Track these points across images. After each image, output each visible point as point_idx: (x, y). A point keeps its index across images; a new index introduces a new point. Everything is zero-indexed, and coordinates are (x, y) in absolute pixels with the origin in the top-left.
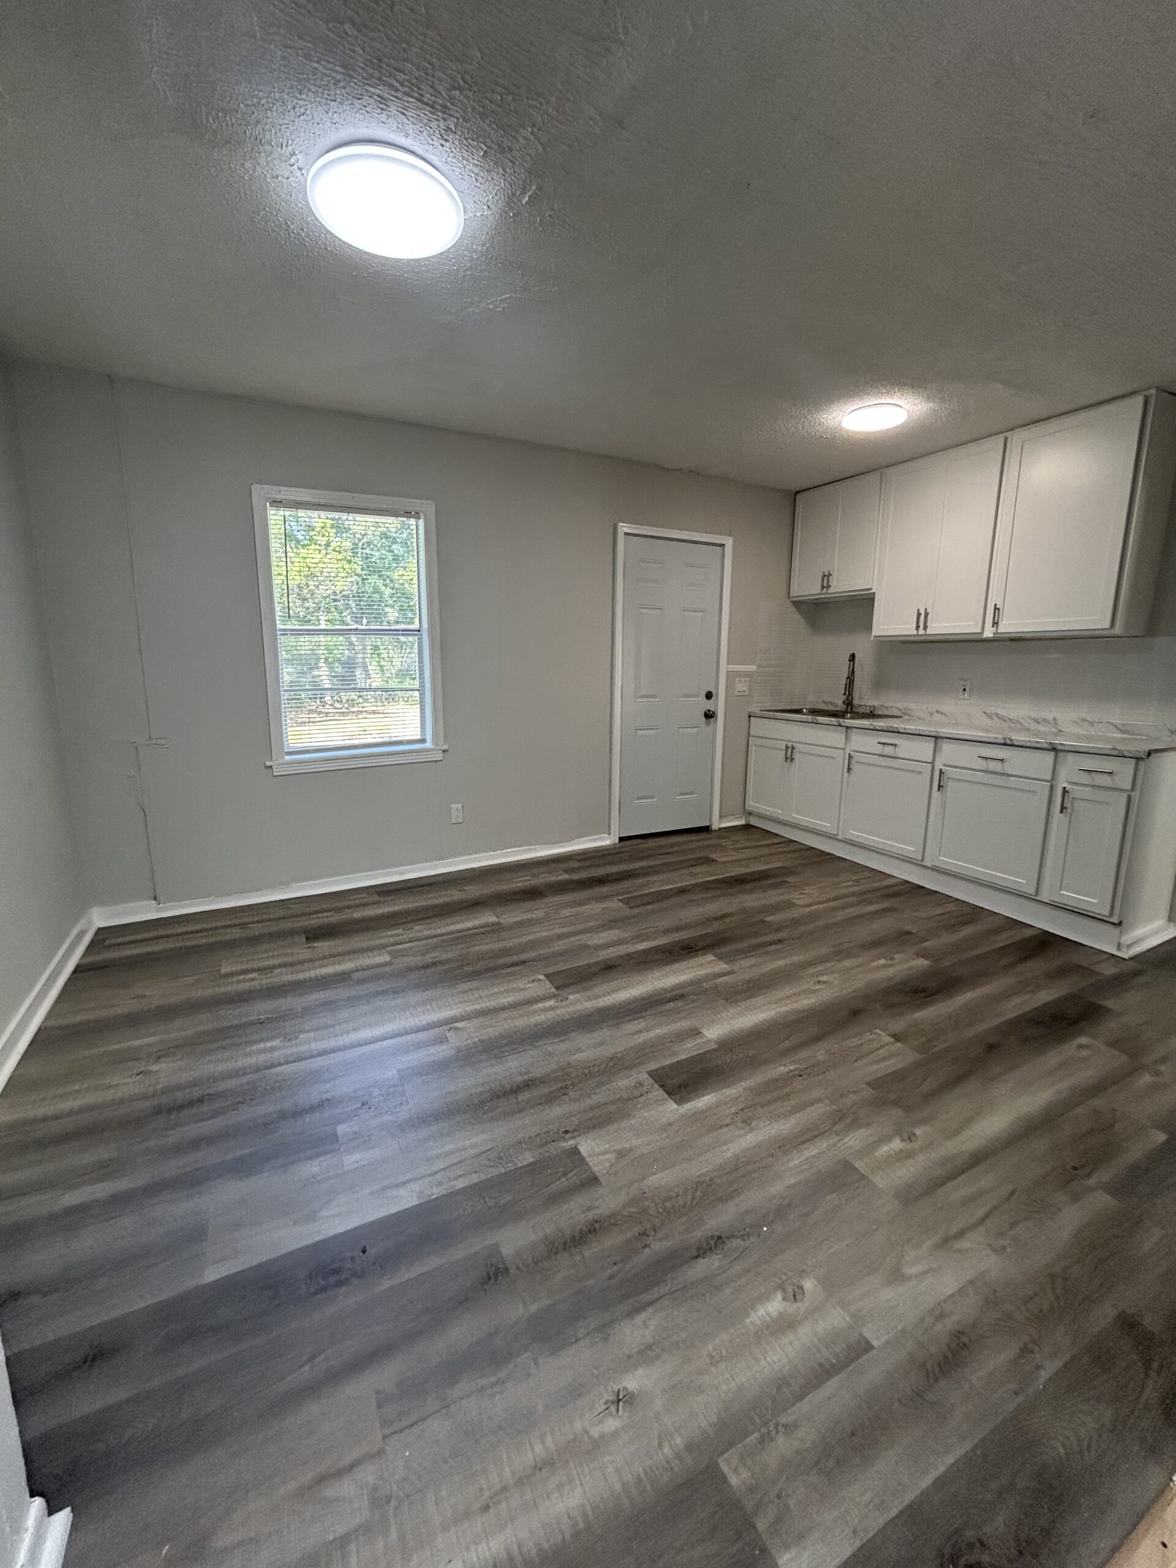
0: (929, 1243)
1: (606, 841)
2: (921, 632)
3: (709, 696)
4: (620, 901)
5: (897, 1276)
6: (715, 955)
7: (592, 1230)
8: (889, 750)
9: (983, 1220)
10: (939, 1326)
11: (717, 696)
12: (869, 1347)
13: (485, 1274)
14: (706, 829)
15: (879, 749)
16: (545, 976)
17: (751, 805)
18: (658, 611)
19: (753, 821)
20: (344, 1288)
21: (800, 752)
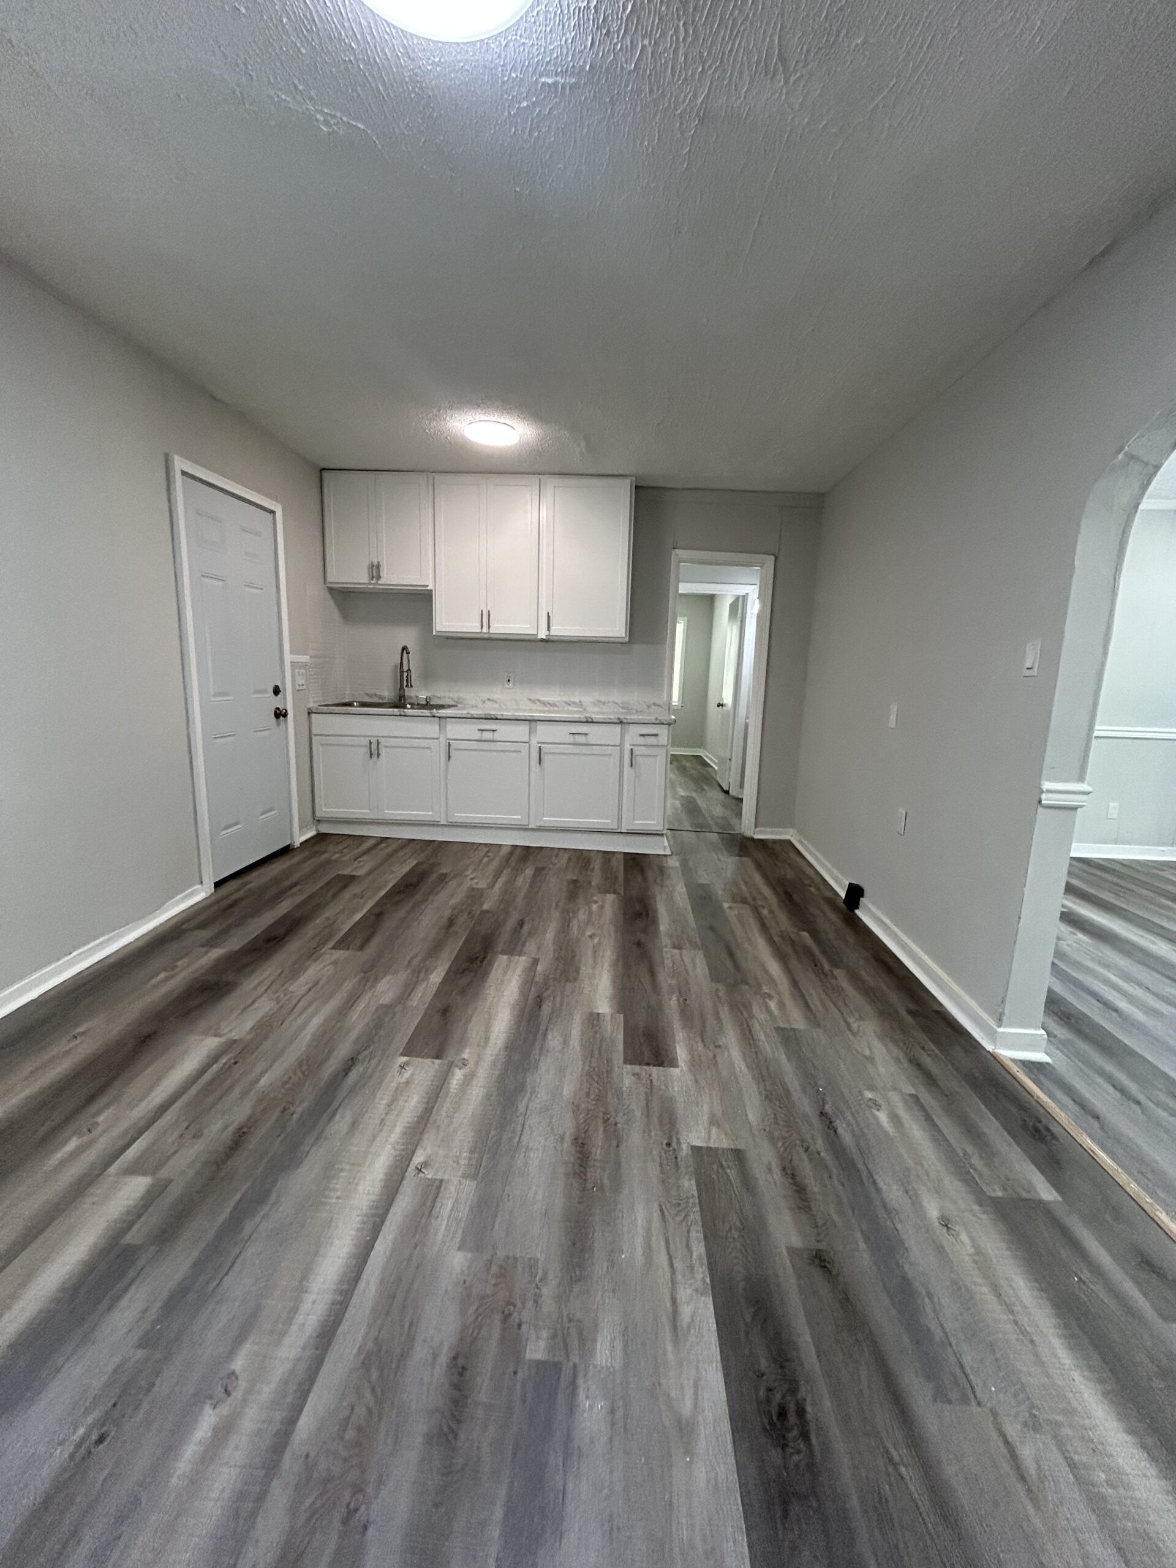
0: (849, 1037)
1: (200, 894)
2: (485, 630)
3: (277, 691)
4: (334, 948)
5: (869, 1059)
6: (503, 952)
7: (791, 1174)
8: (488, 736)
11: (285, 690)
12: (916, 1096)
13: (819, 1269)
14: (286, 850)
15: (477, 735)
16: (402, 1055)
17: (323, 811)
18: (220, 583)
19: (325, 829)
20: (809, 1409)
21: (386, 747)
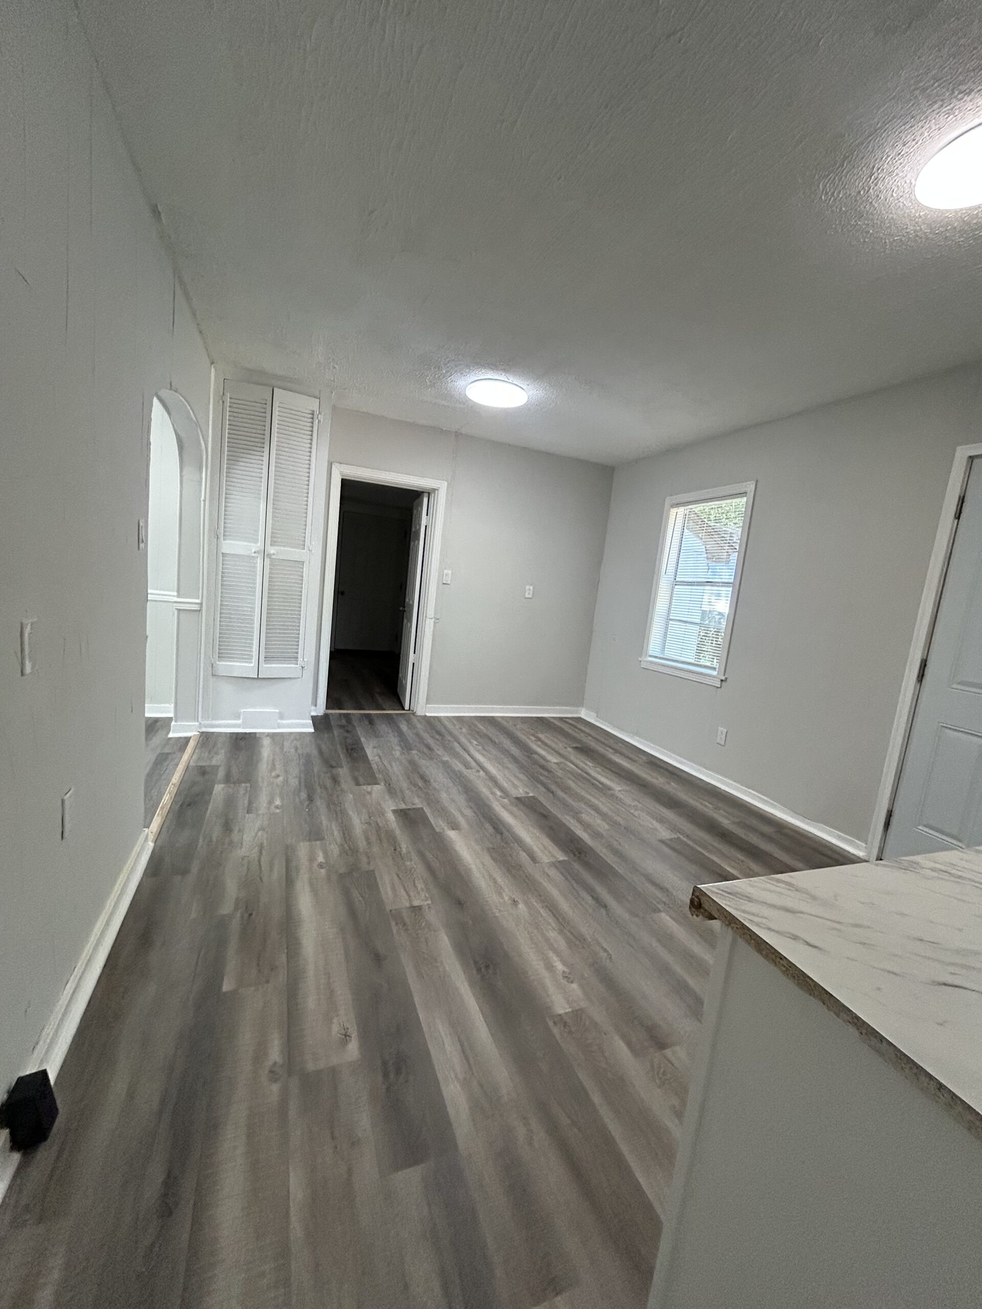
0: (265, 842)
5: (262, 829)
9: (259, 861)
10: (237, 828)
12: (248, 812)
